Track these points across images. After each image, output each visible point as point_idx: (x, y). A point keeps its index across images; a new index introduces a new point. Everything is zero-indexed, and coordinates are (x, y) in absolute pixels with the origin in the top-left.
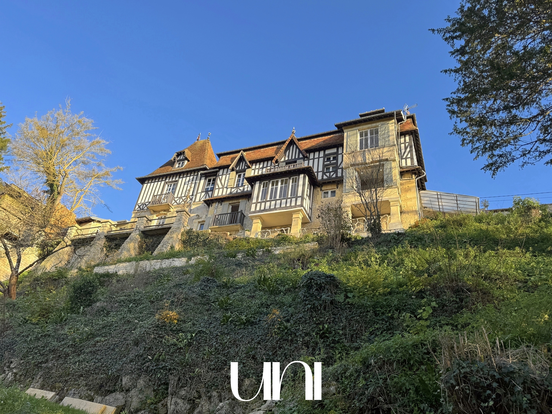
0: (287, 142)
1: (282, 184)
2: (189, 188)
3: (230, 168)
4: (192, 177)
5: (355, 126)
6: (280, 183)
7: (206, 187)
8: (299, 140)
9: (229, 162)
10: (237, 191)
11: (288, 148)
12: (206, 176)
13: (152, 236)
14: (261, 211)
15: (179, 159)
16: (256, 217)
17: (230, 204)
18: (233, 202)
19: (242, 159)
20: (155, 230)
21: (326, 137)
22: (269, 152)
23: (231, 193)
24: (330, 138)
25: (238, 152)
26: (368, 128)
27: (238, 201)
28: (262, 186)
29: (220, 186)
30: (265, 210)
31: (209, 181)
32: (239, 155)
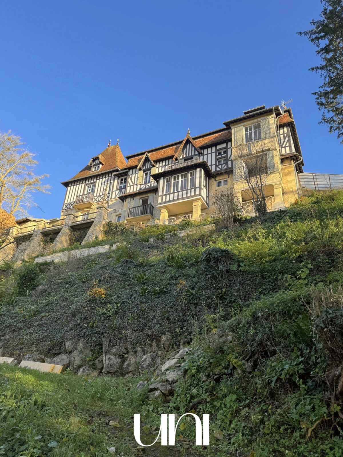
0: (184, 142)
1: (182, 178)
2: (105, 187)
3: (138, 168)
4: (107, 178)
5: (241, 123)
6: (180, 178)
7: (119, 186)
8: (194, 139)
9: (136, 163)
10: (145, 187)
11: (185, 147)
12: (119, 176)
13: (79, 229)
14: (166, 202)
15: (94, 163)
16: (163, 207)
17: (140, 198)
18: (143, 196)
19: (147, 160)
20: (81, 224)
21: (217, 135)
22: (169, 152)
23: (140, 189)
24: (220, 135)
25: (143, 153)
26: (252, 123)
27: (147, 195)
28: (166, 181)
29: (131, 184)
30: (170, 201)
31: (122, 180)
32: (145, 156)
